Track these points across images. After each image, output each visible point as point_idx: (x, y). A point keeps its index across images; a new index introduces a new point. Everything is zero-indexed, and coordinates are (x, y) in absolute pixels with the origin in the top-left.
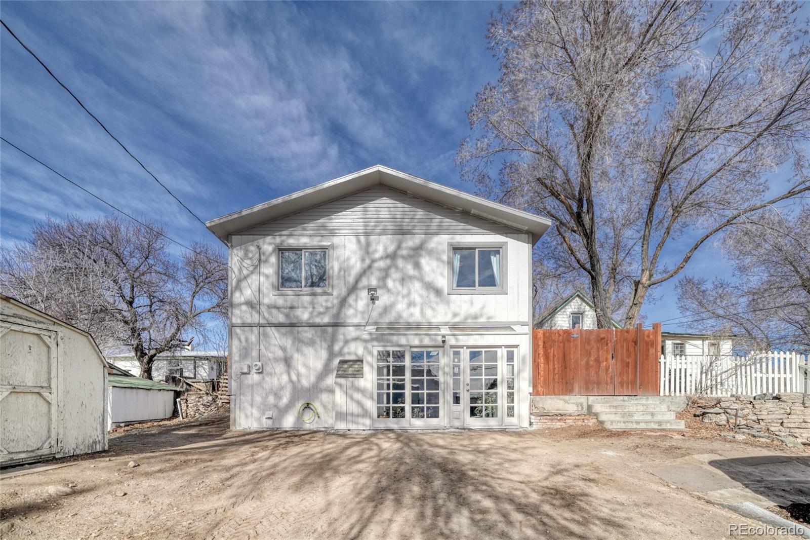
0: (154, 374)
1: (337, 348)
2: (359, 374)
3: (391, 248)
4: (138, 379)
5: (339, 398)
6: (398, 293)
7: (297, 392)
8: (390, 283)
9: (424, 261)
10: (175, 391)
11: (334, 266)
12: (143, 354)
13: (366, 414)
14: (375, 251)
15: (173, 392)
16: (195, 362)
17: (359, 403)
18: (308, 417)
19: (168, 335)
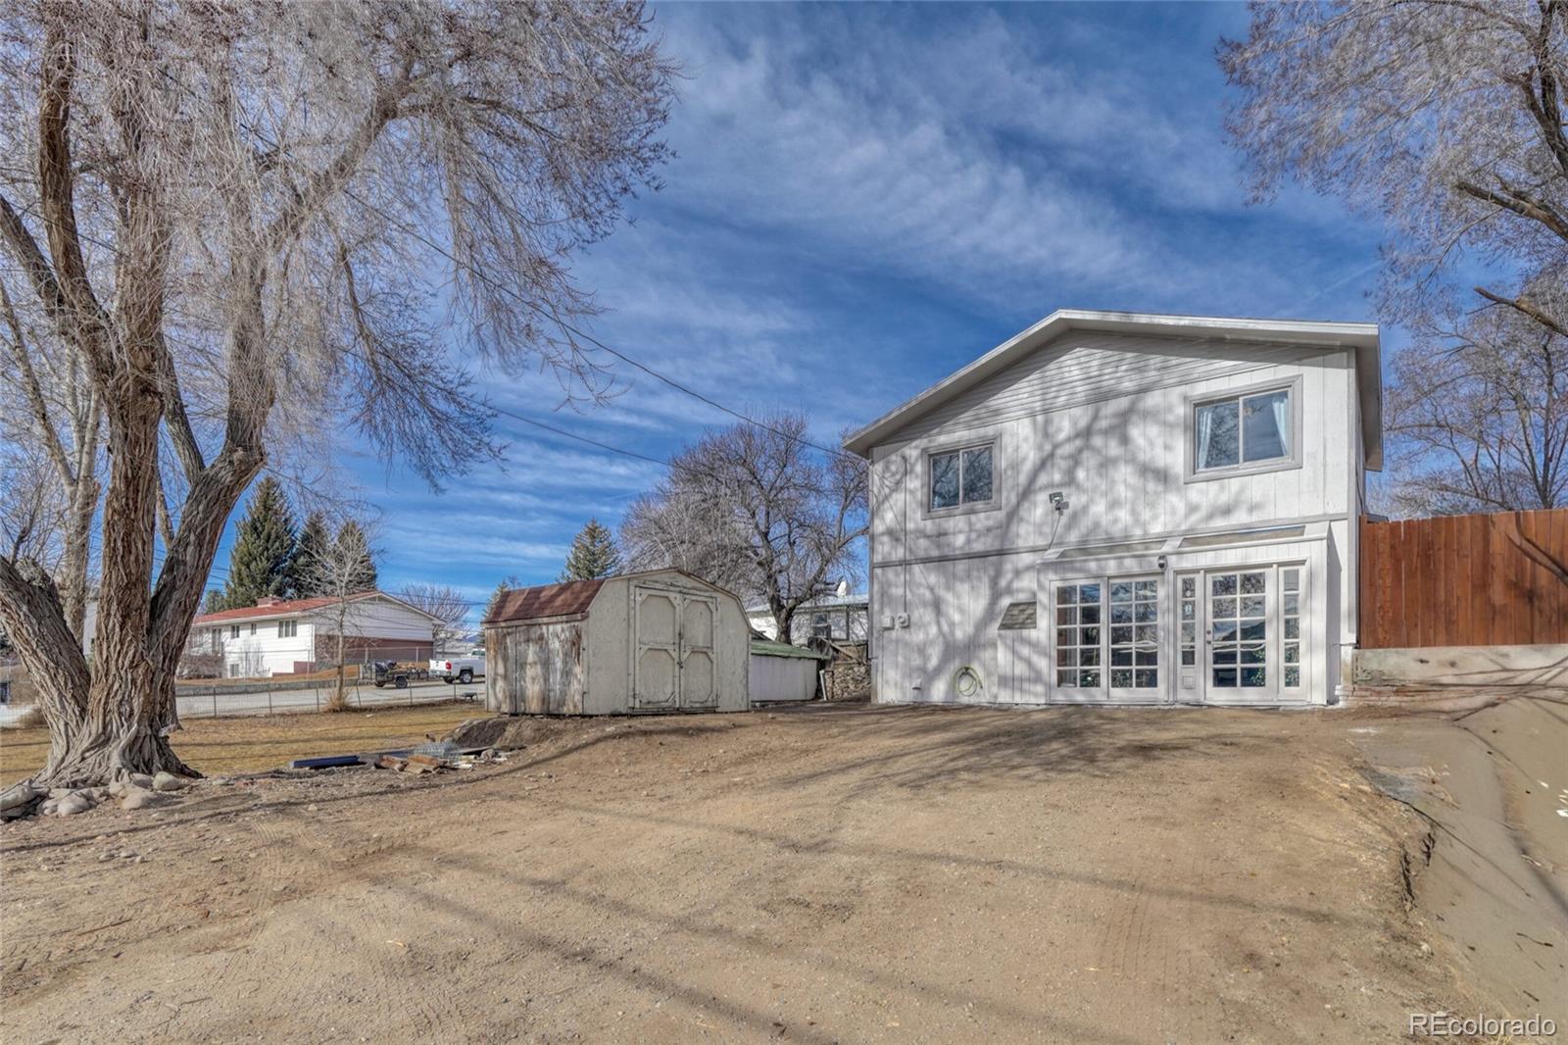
0: (794, 635)
1: (1003, 583)
2: (1030, 621)
3: (1083, 423)
4: (774, 643)
5: (1002, 656)
6: (1095, 489)
7: (950, 650)
8: (1081, 474)
9: (1135, 432)
10: (819, 660)
11: (1002, 461)
12: (781, 607)
13: (1037, 678)
14: (1059, 430)
15: (815, 662)
16: (848, 615)
17: (1029, 663)
18: (964, 684)
19: (810, 575)
